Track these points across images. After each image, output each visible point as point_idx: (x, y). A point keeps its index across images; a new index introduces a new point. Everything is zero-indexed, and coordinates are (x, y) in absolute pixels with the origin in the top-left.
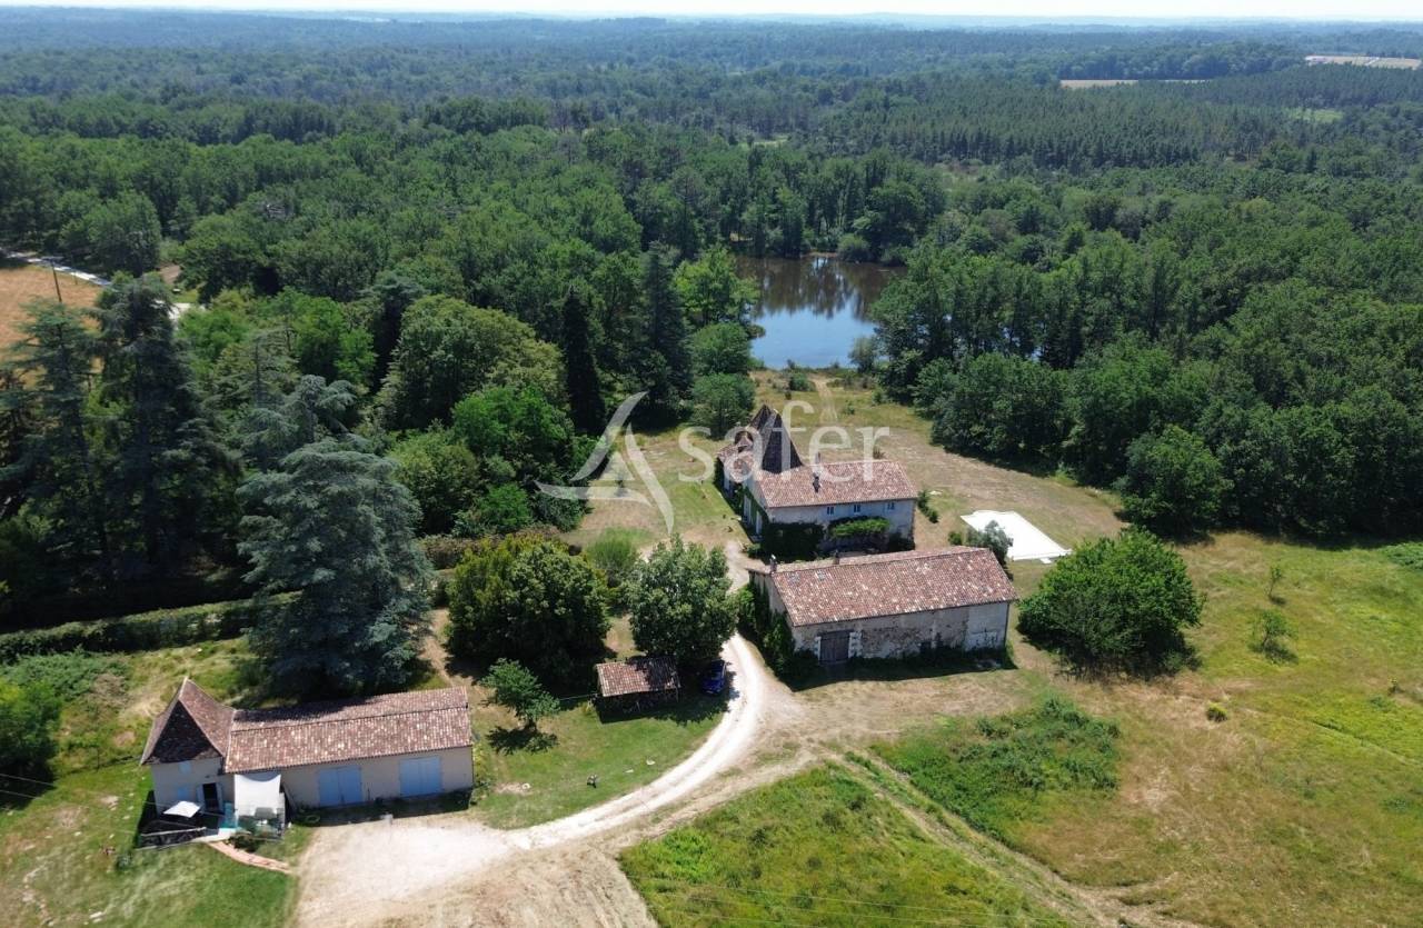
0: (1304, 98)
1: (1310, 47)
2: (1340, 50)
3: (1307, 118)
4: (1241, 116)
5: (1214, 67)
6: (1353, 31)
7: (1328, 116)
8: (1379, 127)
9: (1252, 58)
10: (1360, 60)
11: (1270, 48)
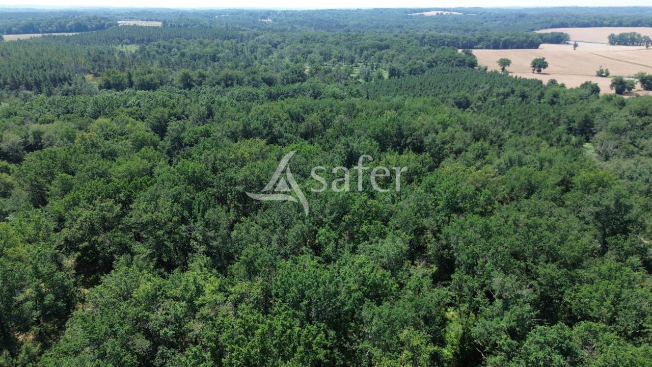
0: (121, 40)
1: (119, 17)
2: (131, 19)
3: (124, 50)
4: (92, 53)
5: (80, 27)
6: (134, 11)
7: (133, 48)
8: (155, 53)
9: (95, 23)
10: (140, 23)
11: (102, 18)
